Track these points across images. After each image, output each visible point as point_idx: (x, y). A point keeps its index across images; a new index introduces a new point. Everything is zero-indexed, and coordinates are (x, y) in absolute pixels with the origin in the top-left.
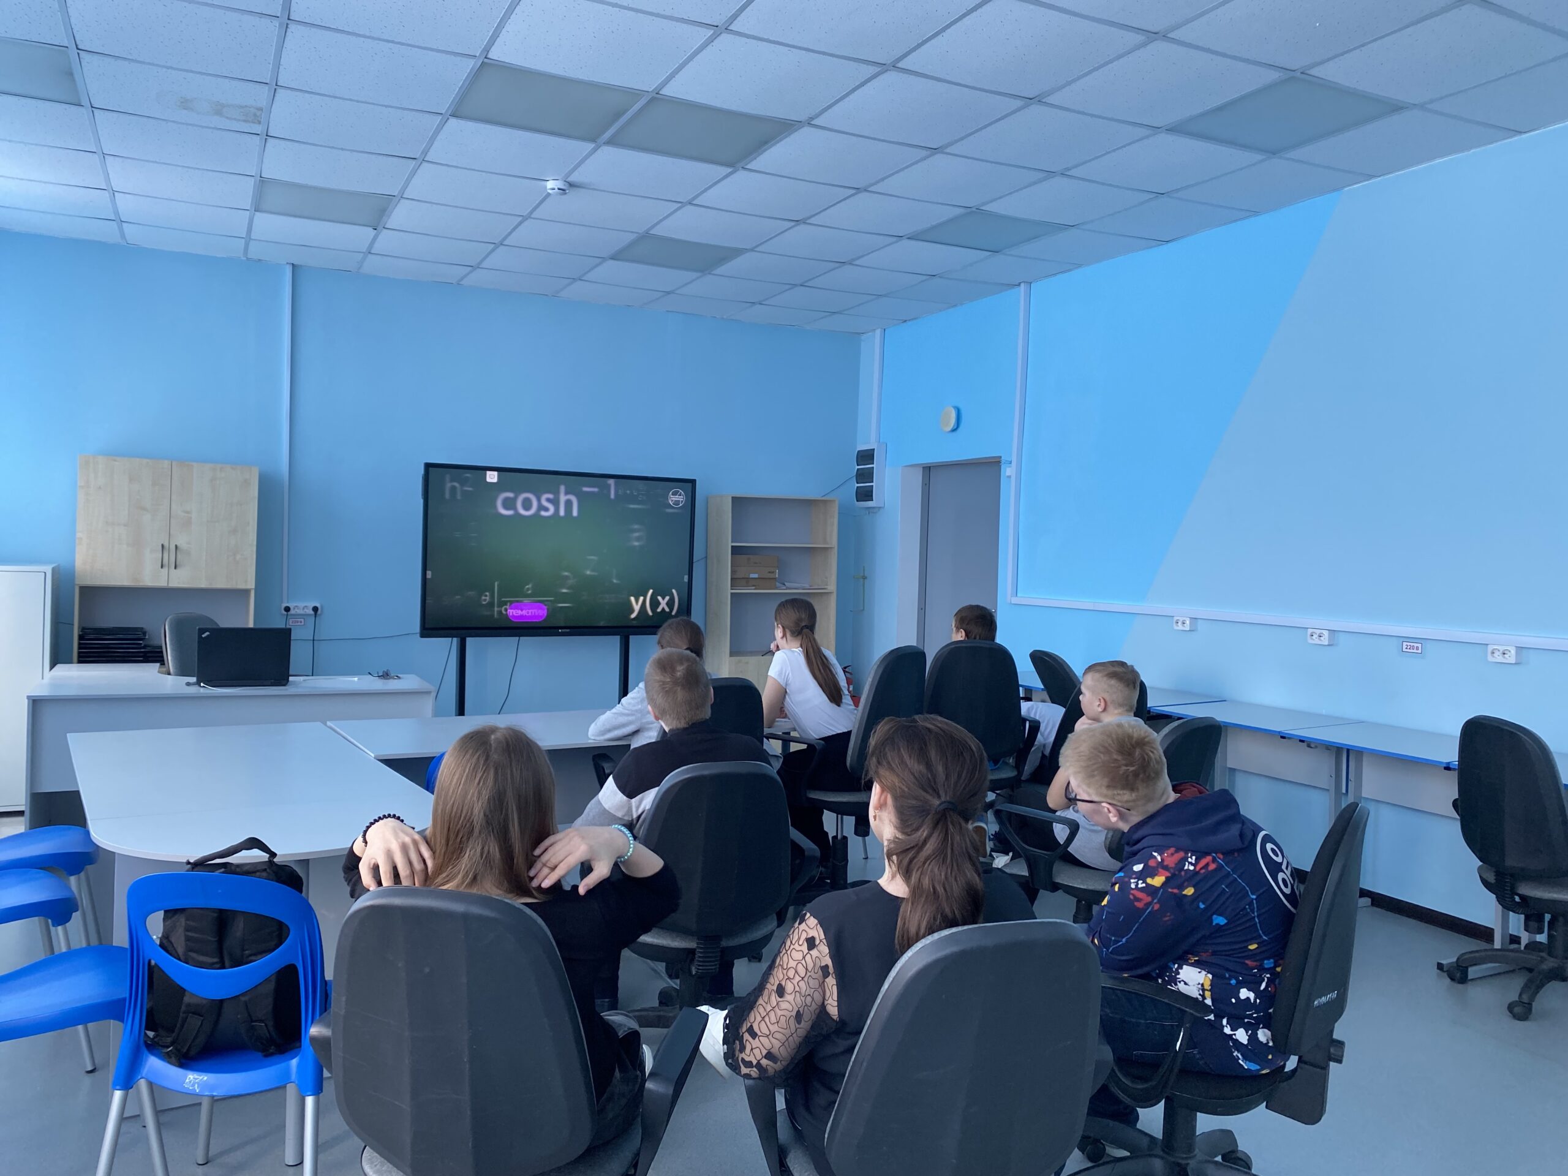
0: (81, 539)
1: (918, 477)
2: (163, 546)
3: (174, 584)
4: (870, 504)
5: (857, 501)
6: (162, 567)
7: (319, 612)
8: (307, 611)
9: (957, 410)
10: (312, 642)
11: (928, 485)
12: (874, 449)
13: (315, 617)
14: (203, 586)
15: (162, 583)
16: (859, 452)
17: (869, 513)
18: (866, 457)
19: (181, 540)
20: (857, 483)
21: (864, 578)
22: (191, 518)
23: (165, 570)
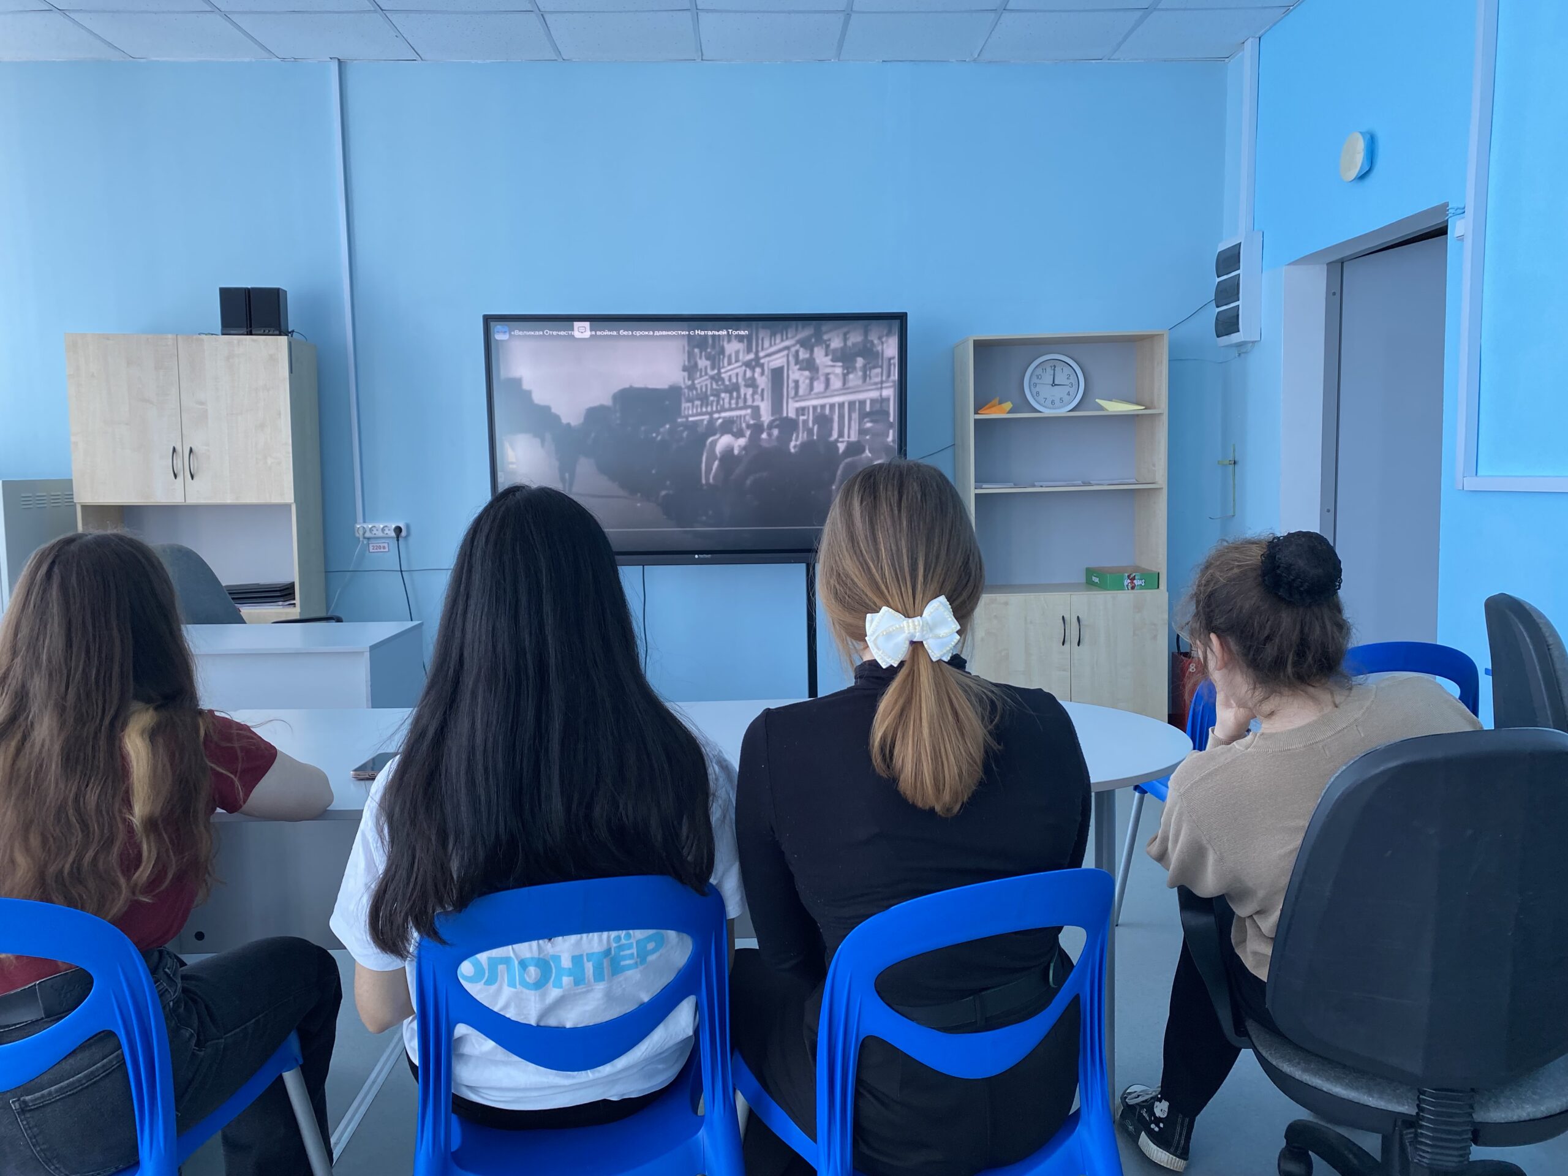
0: (76, 444)
1: (1316, 280)
2: (174, 450)
3: (192, 500)
4: (1235, 338)
5: (1218, 336)
6: (175, 476)
7: (404, 534)
8: (389, 532)
9: (1369, 136)
10: (400, 572)
11: (1338, 294)
12: (1241, 243)
13: (398, 540)
14: (229, 500)
15: (177, 499)
16: (1219, 252)
17: (1239, 355)
18: (1229, 260)
19: (196, 440)
20: (1218, 307)
21: (1235, 463)
22: (207, 409)
23: (180, 478)
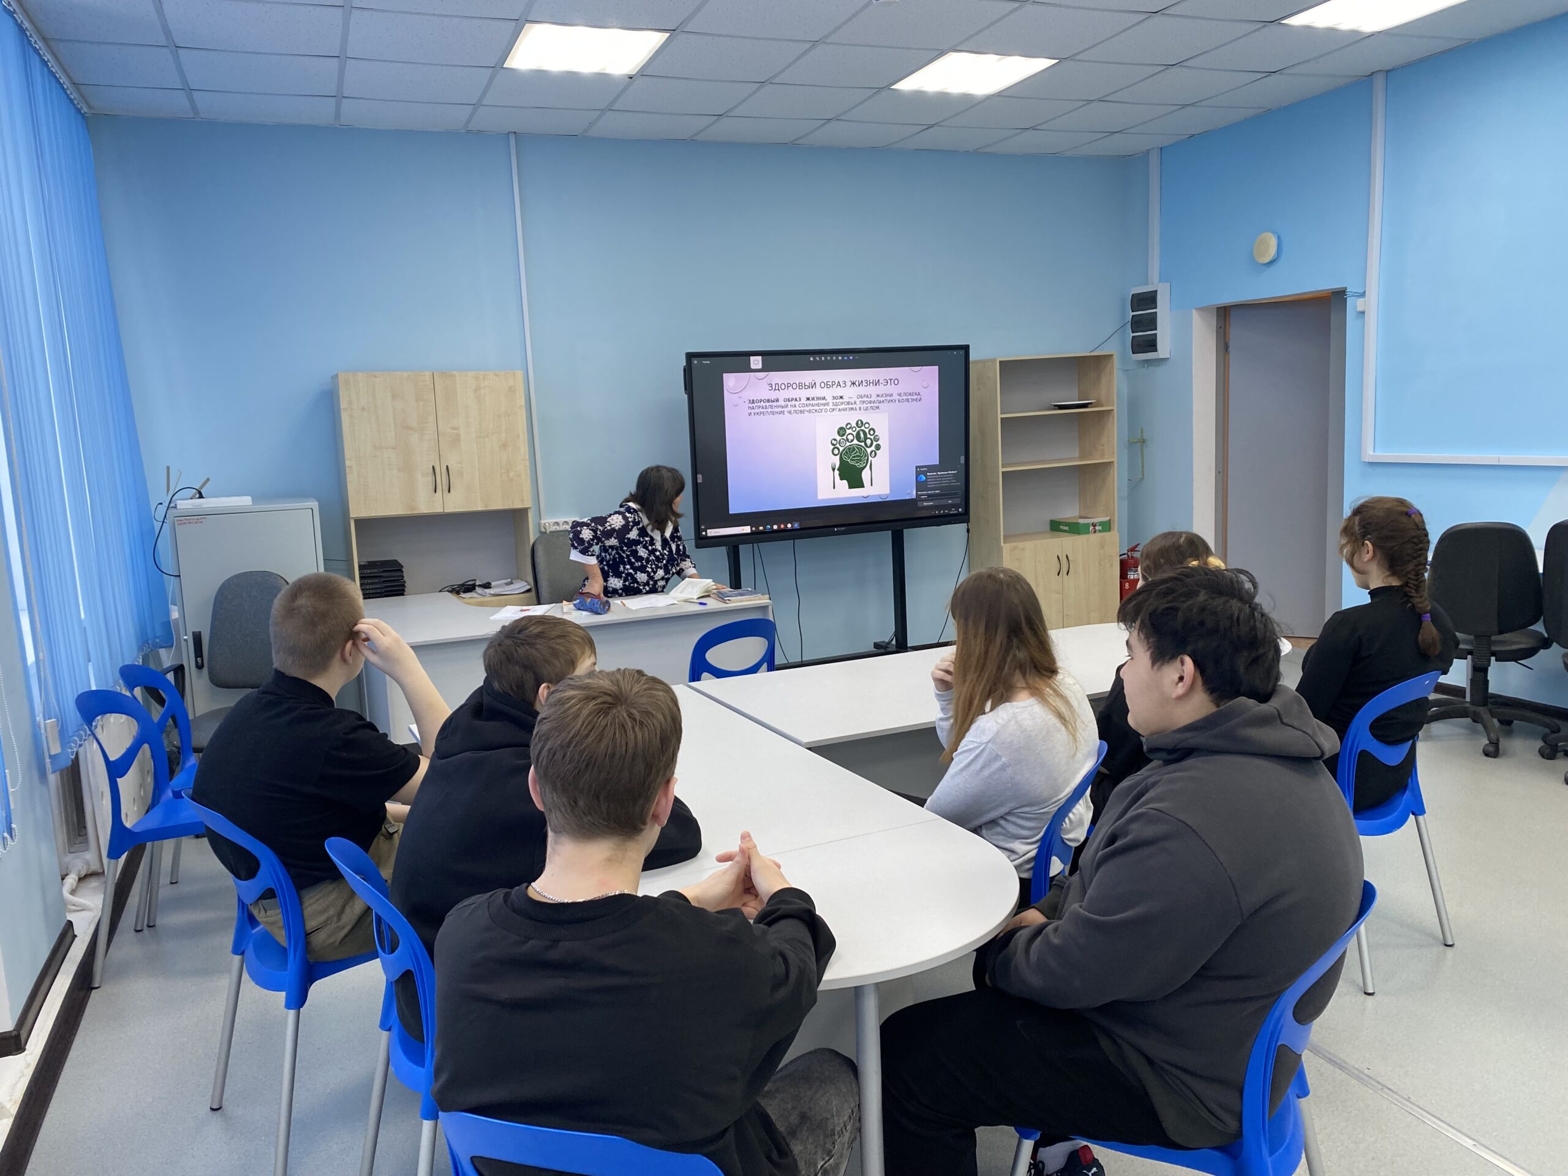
0: (350, 467)
1: (1211, 322)
2: (433, 467)
3: (450, 509)
4: (1150, 356)
5: (1133, 353)
6: (436, 490)
9: (1277, 237)
11: (1225, 329)
12: (1156, 291)
14: (479, 507)
15: (438, 509)
16: (1133, 295)
17: (1148, 366)
18: (1147, 300)
19: (452, 460)
20: (1133, 332)
21: (1143, 442)
22: (460, 434)
23: (439, 495)
